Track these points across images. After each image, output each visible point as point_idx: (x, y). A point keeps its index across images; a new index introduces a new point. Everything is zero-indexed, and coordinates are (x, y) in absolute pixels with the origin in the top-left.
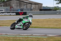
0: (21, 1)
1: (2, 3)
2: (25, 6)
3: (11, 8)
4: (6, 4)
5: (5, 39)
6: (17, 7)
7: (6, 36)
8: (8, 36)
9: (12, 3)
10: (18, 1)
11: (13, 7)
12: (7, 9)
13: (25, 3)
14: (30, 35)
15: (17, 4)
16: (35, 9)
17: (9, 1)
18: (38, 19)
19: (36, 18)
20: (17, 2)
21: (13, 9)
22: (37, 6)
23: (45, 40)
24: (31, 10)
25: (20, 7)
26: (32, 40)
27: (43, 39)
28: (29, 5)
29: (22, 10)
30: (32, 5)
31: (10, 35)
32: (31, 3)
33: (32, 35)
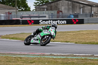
0: (75, 2)
1: (44, 5)
2: (81, 9)
3: (58, 13)
4: (51, 7)
5: (49, 62)
6: (68, 12)
7: (50, 57)
9: (60, 5)
10: (70, 2)
11: (61, 11)
12: (52, 15)
13: (82, 6)
14: (90, 56)
15: (68, 6)
16: (97, 14)
20: (68, 3)
21: (62, 14)
25: (73, 11)
26: (93, 63)
28: (88, 9)
29: (76, 16)
30: (93, 8)
31: (57, 55)
32: (91, 5)
33: (92, 56)
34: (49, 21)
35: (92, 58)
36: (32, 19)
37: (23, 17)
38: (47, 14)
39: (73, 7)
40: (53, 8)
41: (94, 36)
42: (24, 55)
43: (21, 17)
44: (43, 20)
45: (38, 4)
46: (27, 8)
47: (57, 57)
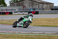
0: (33, 1)
1: (15, 3)
2: (37, 5)
3: (23, 7)
4: (19, 4)
5: (18, 37)
6: (29, 7)
7: (19, 34)
8: (21, 34)
9: (25, 3)
11: (25, 7)
12: (20, 9)
13: (37, 3)
15: (29, 3)
16: (46, 8)
17: (22, 1)
18: (49, 18)
19: (48, 18)
20: (29, 2)
21: (26, 8)
22: (49, 5)
23: (56, 38)
24: (43, 9)
25: (32, 7)
26: (44, 38)
27: (55, 37)
28: (41, 5)
29: (34, 9)
30: (44, 5)
31: (23, 33)
32: (43, 3)
33: (44, 33)
34: (18, 13)
35: (44, 35)
36: (8, 11)
37: (3, 10)
38: (17, 8)
39: (32, 4)
40: (20, 4)
41: (45, 22)
42: (3, 33)
43: (1, 10)
44: (15, 12)
45: (11, 2)
46: (5, 5)
47: (22, 34)
